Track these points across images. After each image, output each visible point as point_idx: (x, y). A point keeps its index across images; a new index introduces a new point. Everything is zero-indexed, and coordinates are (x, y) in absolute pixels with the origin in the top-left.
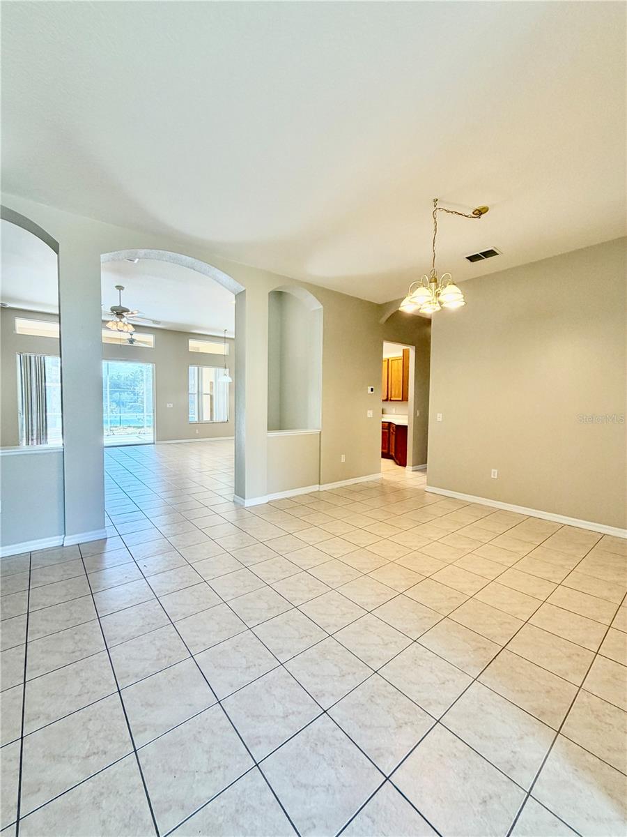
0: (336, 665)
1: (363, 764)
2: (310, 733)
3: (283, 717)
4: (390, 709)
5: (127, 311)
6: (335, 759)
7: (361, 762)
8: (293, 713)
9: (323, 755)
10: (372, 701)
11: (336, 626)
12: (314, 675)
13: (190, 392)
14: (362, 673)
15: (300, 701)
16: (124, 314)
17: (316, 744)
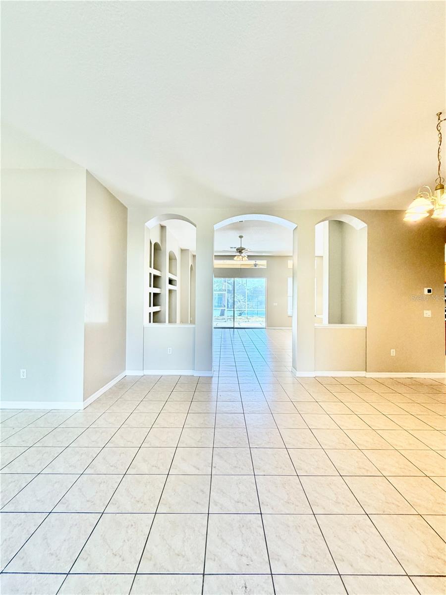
0: (288, 494)
1: (263, 555)
2: (245, 518)
3: (236, 502)
4: (306, 541)
5: (244, 249)
6: (248, 541)
7: (262, 553)
8: (243, 503)
9: (243, 534)
10: (296, 528)
11: (307, 472)
12: (269, 492)
13: (288, 295)
14: (303, 509)
15: (251, 500)
16: (243, 251)
17: (243, 526)
